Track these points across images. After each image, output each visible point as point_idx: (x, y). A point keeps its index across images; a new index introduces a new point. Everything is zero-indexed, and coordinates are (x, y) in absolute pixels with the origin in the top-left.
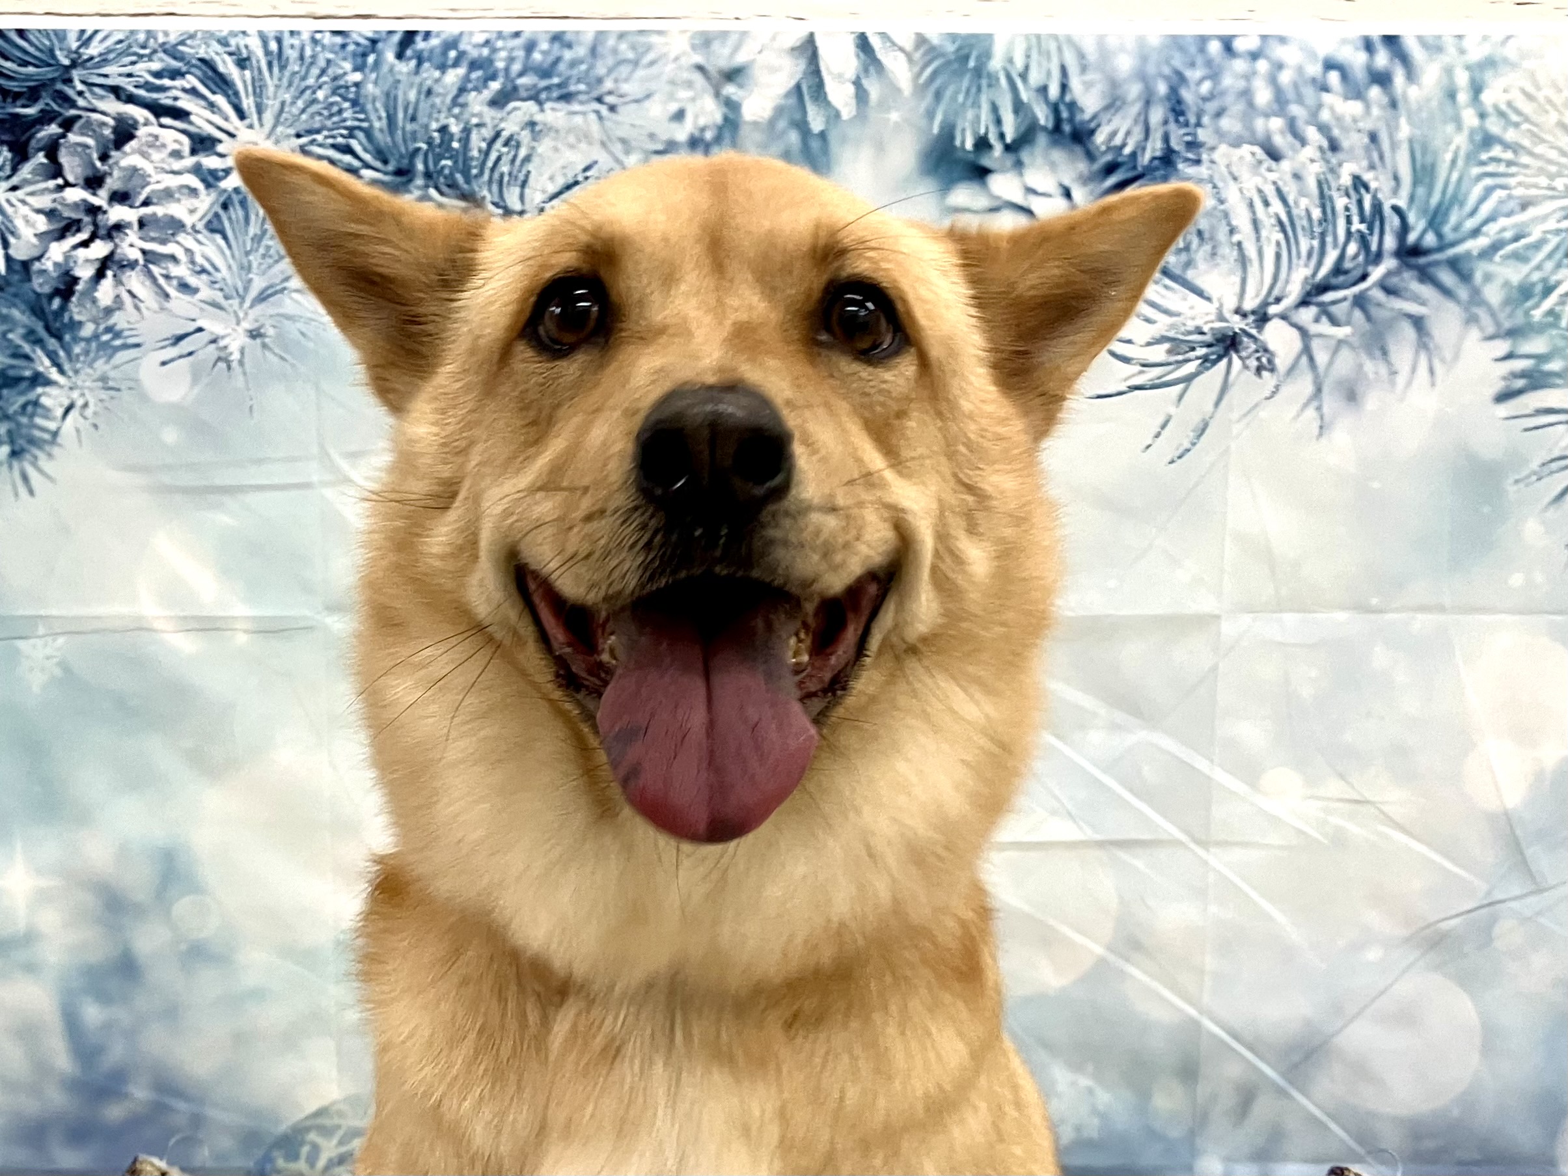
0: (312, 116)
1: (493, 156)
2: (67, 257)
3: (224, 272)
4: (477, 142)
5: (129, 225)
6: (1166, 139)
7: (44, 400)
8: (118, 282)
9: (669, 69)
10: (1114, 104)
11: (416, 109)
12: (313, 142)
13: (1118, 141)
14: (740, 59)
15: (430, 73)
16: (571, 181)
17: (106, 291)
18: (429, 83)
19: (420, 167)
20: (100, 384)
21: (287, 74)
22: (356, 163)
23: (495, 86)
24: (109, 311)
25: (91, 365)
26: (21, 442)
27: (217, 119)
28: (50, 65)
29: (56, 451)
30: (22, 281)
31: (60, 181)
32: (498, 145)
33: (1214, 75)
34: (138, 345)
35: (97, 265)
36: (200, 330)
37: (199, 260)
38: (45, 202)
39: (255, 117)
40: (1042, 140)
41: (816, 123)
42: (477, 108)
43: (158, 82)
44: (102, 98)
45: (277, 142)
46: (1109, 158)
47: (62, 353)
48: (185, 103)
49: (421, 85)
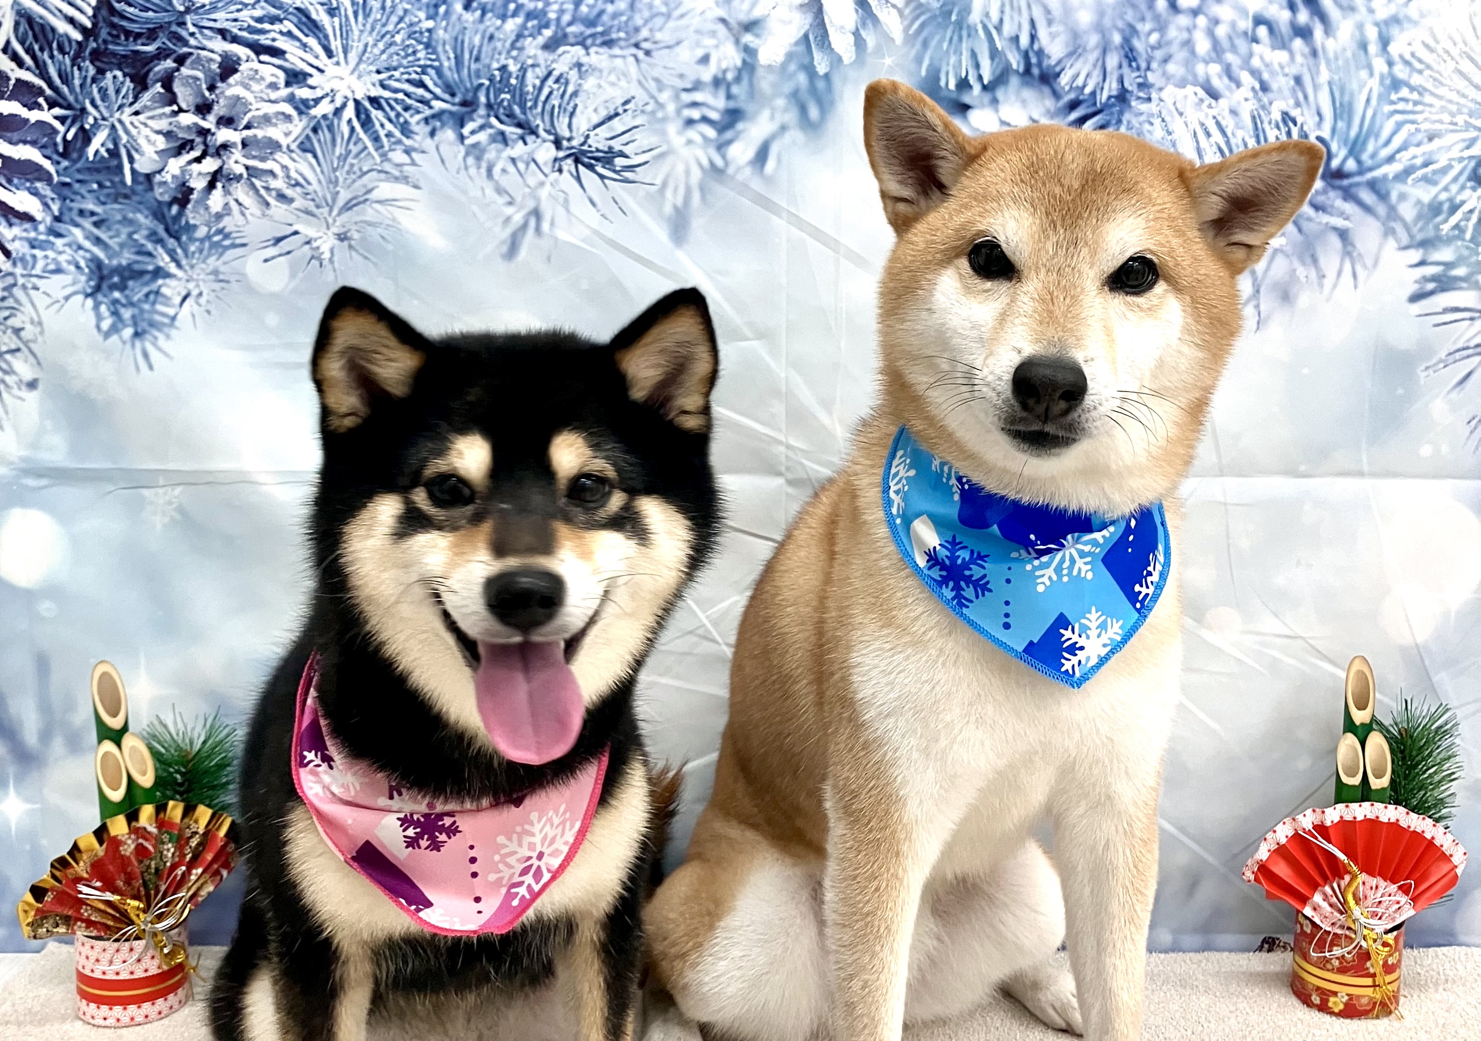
0: (391, 56)
1: (546, 91)
2: (183, 171)
3: (315, 185)
4: (532, 79)
5: (234, 145)
6: (1121, 81)
7: (164, 290)
8: (227, 192)
9: (695, 22)
10: (1075, 51)
11: (479, 51)
12: (390, 77)
13: (1080, 82)
14: (757, 13)
15: (492, 23)
16: (612, 113)
17: (216, 199)
18: (491, 30)
19: (483, 99)
20: (212, 277)
21: (370, 20)
22: (428, 96)
23: (548, 33)
24: (219, 216)
25: (204, 262)
26: (143, 325)
27: (309, 57)
28: (168, 11)
29: (173, 332)
30: (146, 191)
31: (175, 108)
32: (550, 82)
33: (1161, 27)
34: (244, 245)
35: (209, 178)
36: (296, 233)
37: (293, 174)
38: (163, 124)
39: (341, 55)
40: (1014, 81)
41: (822, 68)
42: (532, 52)
43: (259, 26)
44: (210, 38)
45: (360, 77)
46: (1072, 96)
47: (179, 251)
48: (282, 43)
49: (485, 31)
